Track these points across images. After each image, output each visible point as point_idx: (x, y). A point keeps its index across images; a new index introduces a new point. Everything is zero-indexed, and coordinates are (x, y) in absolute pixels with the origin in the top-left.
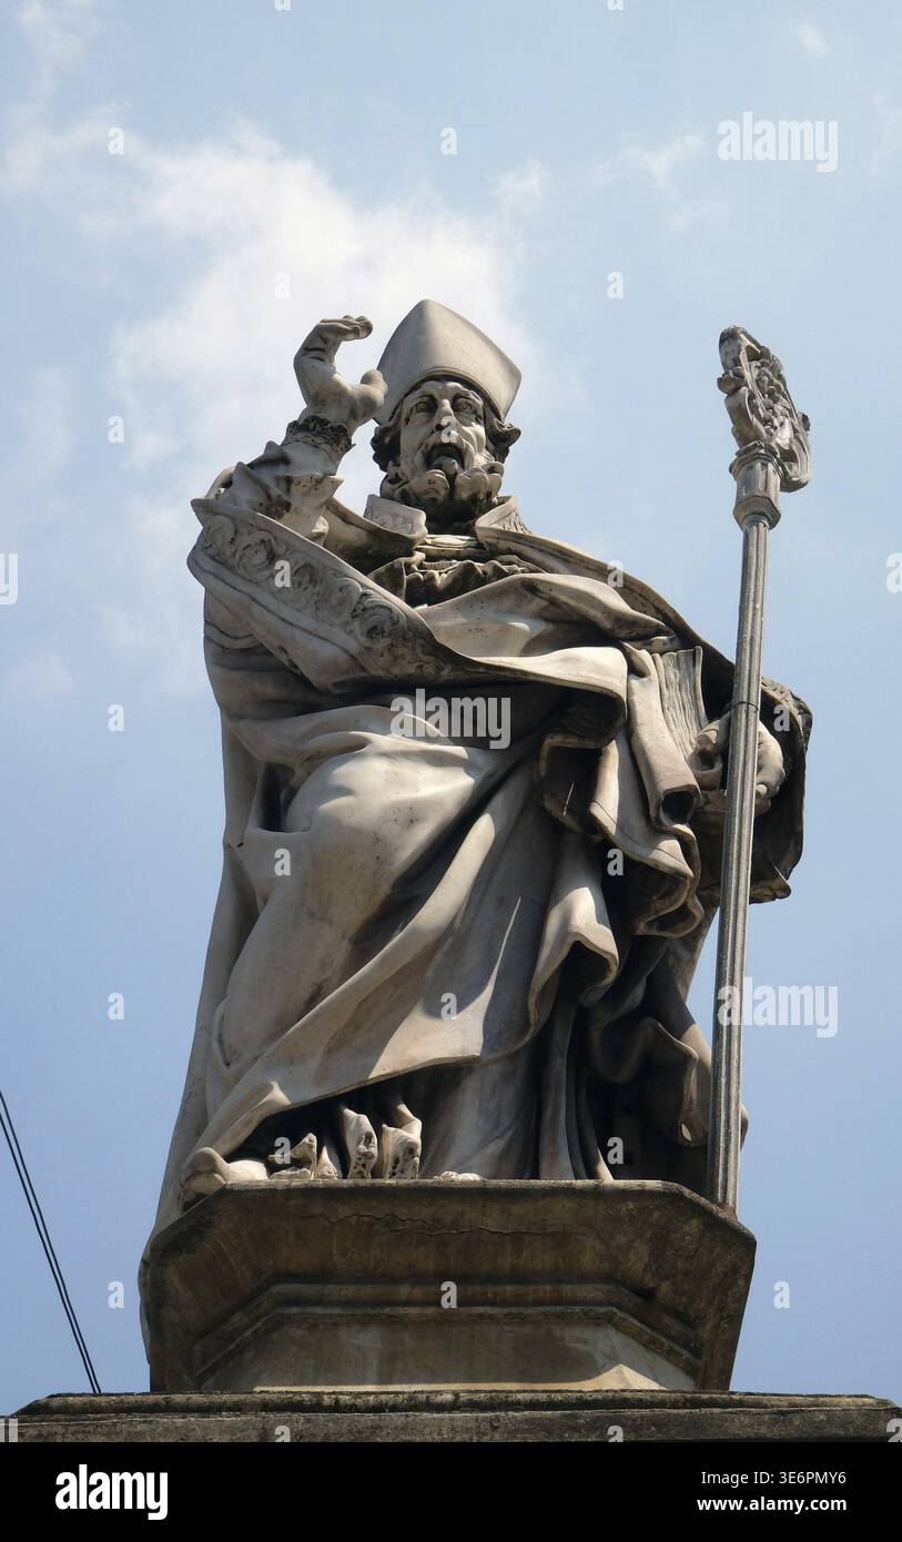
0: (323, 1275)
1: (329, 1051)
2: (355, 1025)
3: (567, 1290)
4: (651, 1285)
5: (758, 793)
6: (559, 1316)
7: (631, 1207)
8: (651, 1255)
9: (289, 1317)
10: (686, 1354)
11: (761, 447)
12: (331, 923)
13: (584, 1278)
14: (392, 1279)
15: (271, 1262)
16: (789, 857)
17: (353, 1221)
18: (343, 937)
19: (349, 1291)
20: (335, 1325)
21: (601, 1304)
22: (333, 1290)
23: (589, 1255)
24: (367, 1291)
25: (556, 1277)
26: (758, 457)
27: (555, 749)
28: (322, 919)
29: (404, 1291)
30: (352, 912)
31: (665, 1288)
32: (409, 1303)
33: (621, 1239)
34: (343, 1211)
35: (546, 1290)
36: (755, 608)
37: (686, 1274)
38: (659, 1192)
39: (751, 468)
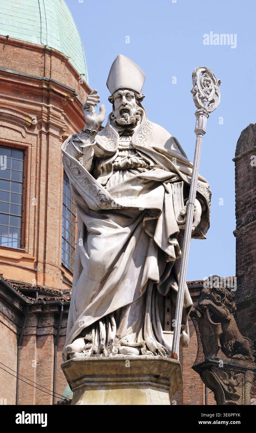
0: (93, 376)
1: (96, 310)
2: (101, 304)
3: (141, 378)
4: (159, 374)
5: (192, 230)
6: (139, 384)
7: (153, 362)
8: (158, 369)
9: (87, 386)
10: (166, 387)
11: (201, 111)
12: (95, 281)
13: (144, 375)
14: (107, 376)
15: (83, 373)
16: (207, 227)
17: (99, 365)
18: (98, 283)
19: (99, 379)
20: (96, 387)
21: (148, 381)
22: (95, 379)
23: (145, 371)
24: (102, 379)
25: (139, 375)
26: (201, 114)
27: (146, 221)
28: (93, 280)
29: (109, 379)
30: (100, 278)
31: (161, 375)
32: (110, 382)
33: (151, 368)
34: (96, 364)
35: (137, 378)
36: (196, 170)
37: (166, 371)
38: (158, 360)
39: (199, 117)
